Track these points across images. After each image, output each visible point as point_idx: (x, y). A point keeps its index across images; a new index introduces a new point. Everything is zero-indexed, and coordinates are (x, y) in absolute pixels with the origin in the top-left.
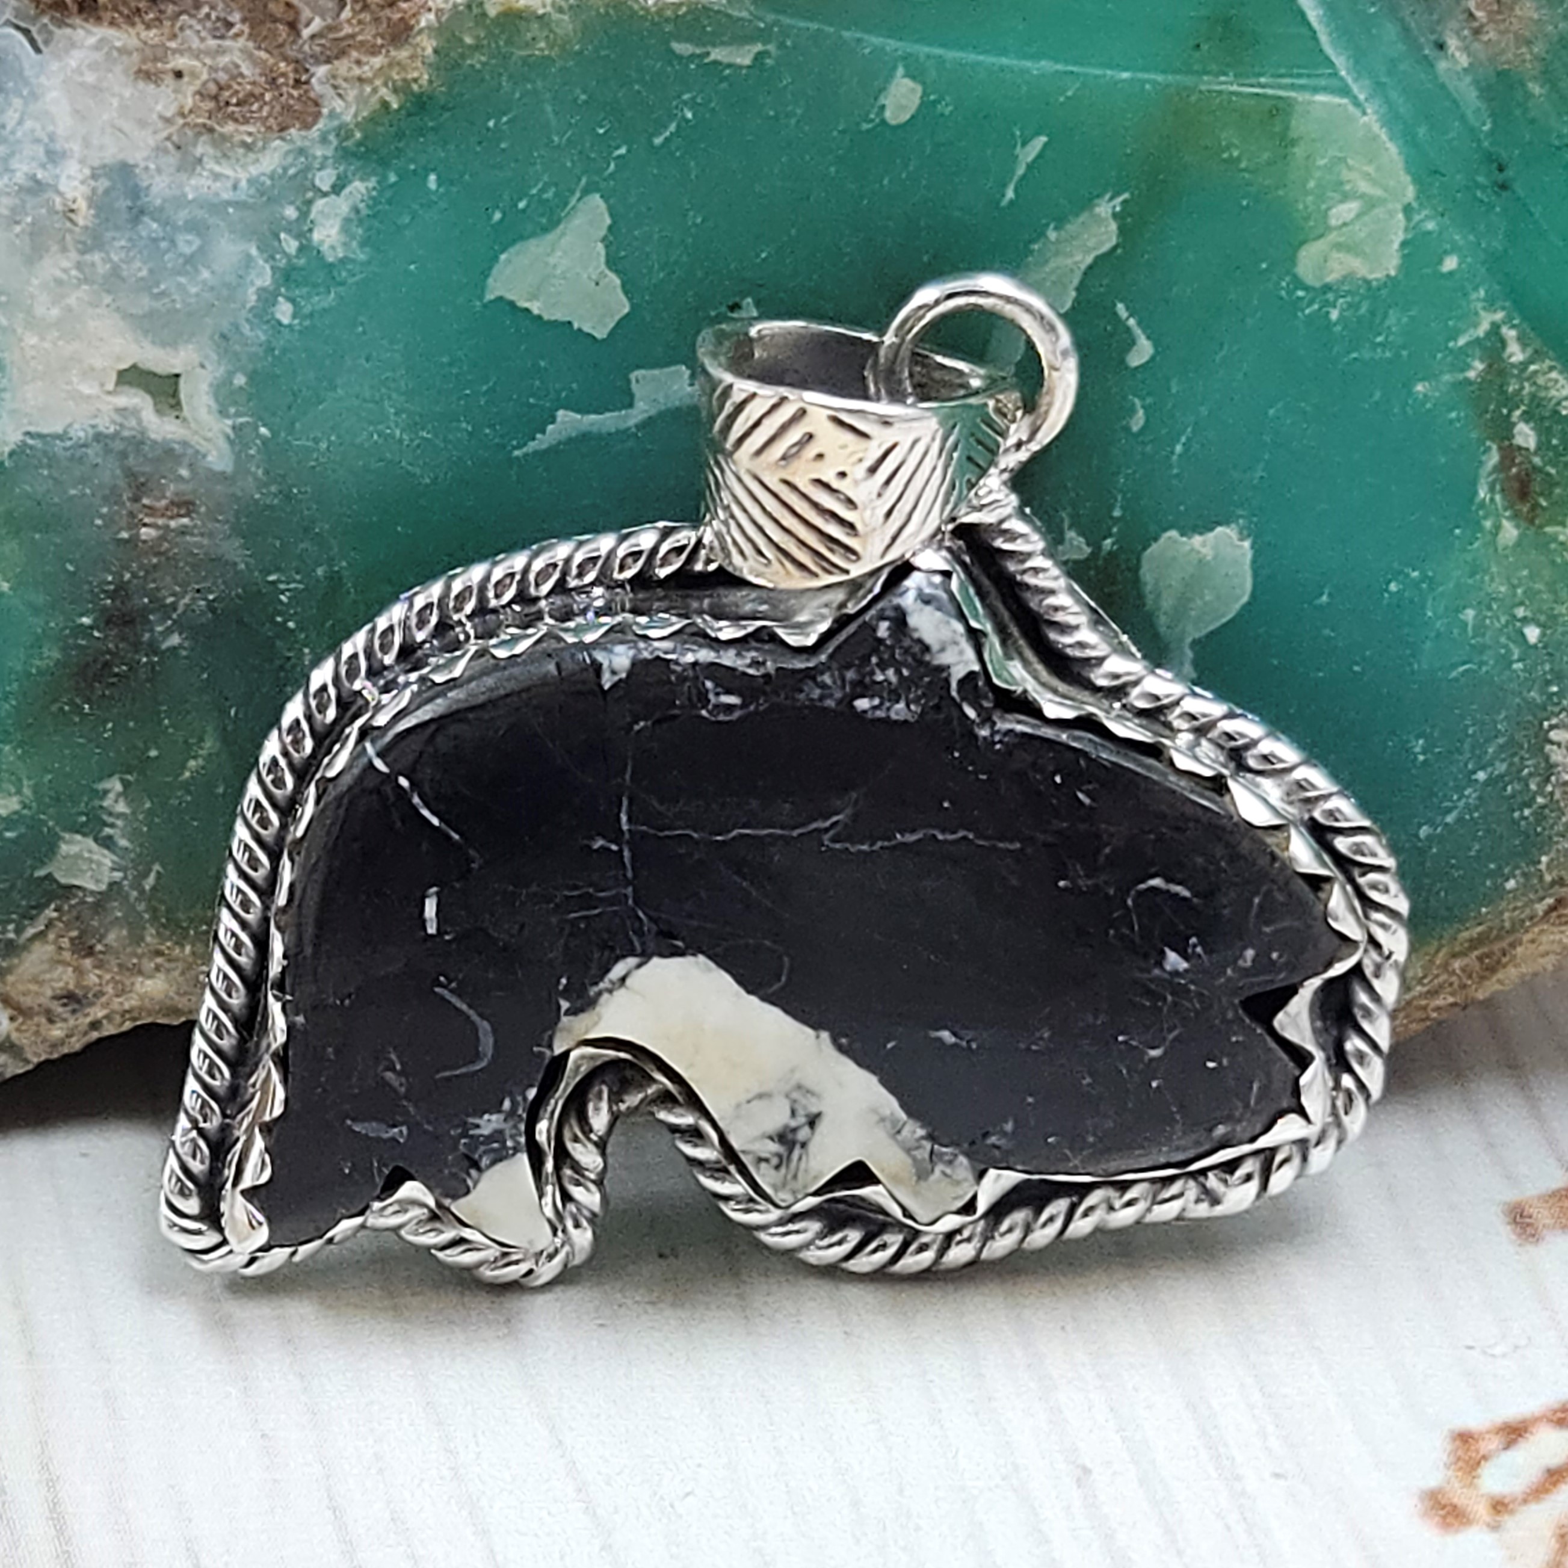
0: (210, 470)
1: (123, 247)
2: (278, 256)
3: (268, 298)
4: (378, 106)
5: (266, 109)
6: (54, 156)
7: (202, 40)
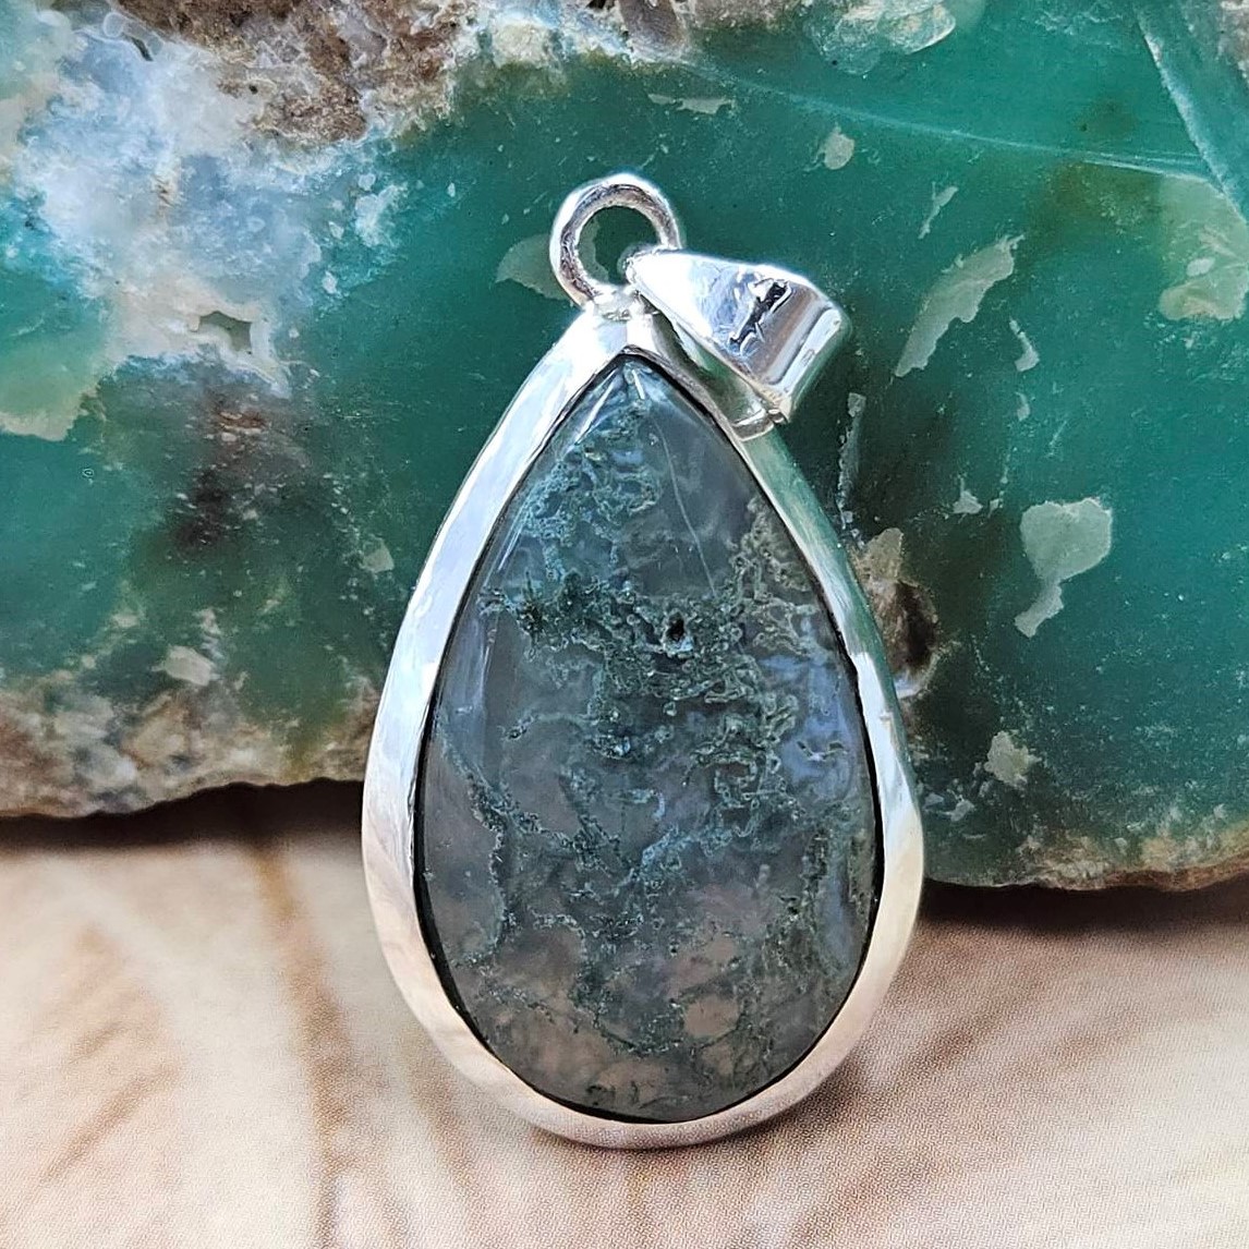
0: (273, 396)
1: (203, 223)
2: (327, 240)
3: (317, 271)
4: (409, 128)
5: (322, 123)
6: (153, 145)
7: (274, 62)
